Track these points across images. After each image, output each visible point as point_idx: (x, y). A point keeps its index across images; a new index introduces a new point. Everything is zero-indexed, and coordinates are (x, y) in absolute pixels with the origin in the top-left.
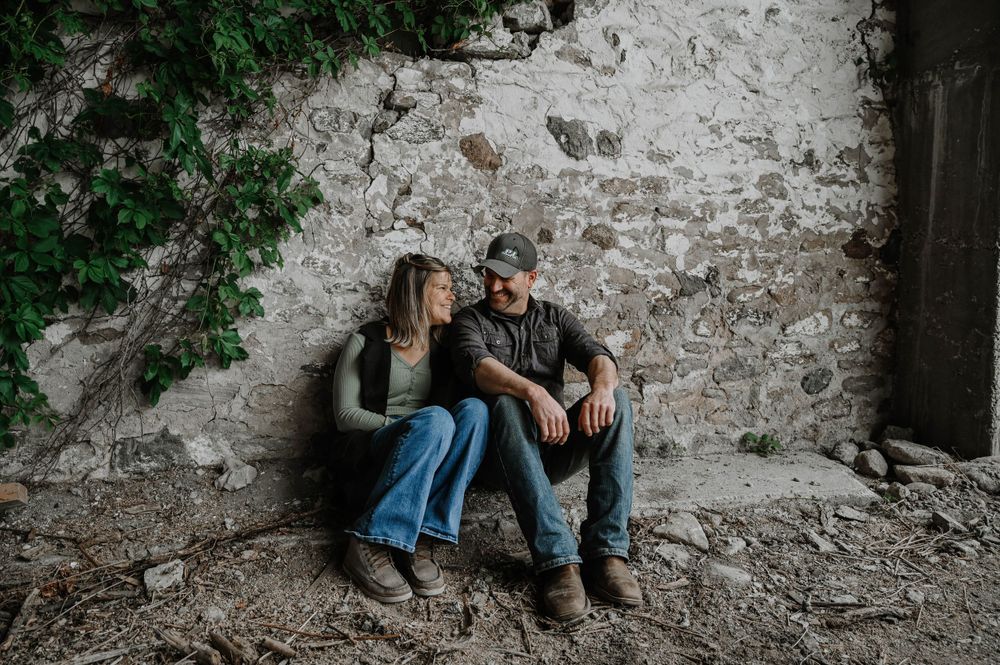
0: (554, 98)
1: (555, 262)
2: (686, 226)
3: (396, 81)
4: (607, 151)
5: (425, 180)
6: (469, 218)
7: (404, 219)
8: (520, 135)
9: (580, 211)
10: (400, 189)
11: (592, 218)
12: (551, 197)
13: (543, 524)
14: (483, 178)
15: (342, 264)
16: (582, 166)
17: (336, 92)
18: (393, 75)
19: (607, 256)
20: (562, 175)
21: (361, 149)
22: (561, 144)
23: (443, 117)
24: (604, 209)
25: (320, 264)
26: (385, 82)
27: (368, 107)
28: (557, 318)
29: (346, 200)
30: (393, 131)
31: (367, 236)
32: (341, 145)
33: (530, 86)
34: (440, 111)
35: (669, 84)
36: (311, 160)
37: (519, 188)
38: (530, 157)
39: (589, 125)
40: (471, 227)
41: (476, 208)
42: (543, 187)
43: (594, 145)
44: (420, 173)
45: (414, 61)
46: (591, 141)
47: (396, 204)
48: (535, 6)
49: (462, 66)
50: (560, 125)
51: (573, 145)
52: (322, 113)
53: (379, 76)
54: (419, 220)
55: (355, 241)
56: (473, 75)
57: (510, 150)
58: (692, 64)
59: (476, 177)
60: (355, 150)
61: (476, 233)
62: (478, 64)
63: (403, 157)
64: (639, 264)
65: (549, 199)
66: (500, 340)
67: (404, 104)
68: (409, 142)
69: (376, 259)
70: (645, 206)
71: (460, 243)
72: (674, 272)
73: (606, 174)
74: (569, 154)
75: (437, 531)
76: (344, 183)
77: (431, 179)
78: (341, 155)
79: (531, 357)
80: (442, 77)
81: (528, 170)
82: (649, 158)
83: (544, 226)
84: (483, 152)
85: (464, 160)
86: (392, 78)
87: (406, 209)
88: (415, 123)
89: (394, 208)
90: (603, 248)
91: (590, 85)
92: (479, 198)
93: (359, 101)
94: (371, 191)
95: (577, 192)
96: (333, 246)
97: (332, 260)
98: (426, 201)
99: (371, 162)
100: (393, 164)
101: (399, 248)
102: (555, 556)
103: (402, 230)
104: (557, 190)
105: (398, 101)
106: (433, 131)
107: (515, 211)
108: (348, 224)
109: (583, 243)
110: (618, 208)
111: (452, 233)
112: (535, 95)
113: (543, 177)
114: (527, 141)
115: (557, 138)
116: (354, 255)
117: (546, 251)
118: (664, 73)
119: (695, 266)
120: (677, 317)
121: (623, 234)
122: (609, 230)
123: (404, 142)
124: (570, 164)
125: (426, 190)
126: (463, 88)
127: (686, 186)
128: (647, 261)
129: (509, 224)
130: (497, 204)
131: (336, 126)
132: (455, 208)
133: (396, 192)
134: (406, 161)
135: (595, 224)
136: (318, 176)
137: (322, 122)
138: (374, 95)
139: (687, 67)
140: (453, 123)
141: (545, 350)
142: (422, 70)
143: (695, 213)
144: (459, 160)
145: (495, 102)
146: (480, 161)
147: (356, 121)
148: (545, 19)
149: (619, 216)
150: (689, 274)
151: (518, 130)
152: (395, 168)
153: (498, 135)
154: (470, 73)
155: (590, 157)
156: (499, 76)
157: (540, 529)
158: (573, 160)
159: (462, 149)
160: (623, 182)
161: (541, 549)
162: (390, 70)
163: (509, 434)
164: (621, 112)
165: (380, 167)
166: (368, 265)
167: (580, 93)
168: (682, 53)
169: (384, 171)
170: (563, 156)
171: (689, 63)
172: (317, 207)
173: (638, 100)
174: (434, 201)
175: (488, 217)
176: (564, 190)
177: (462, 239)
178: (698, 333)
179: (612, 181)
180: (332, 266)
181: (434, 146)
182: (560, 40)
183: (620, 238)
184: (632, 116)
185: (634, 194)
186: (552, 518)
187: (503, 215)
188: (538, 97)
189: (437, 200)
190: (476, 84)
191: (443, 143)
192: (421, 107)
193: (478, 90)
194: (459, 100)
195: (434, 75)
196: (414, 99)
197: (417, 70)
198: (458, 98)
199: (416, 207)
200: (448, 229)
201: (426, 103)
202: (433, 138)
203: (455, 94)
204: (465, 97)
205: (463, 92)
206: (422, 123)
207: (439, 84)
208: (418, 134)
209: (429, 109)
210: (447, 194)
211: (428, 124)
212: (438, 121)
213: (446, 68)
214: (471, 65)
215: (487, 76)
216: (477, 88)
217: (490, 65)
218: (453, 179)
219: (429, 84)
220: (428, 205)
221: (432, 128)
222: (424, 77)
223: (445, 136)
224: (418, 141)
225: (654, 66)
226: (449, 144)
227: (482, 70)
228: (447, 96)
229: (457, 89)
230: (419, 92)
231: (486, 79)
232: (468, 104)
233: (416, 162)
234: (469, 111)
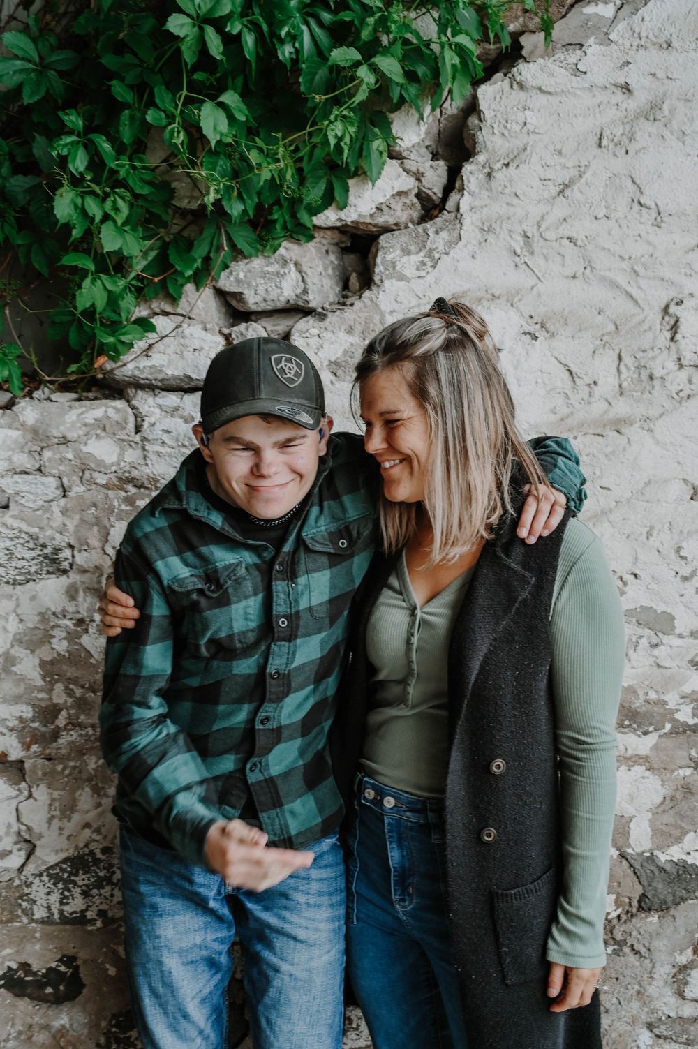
2: (656, 748)
5: (28, 666)
23: (71, 525)
34: (64, 512)
35: (611, 415)
48: (285, 262)
49: (112, 409)
54: (15, 755)
56: (138, 429)
58: (672, 365)
62: (147, 403)
72: (623, 856)
77: (43, 664)
80: (65, 441)
88: (9, 543)
98: (28, 713)
106: (46, 557)
118: (597, 391)
119: (679, 840)
120: (632, 958)
125: (31, 688)
126: (114, 459)
127: (656, 652)
132: (93, 726)
139: (658, 373)
140: (93, 537)
142: (22, 427)
143: (676, 716)
148: (305, 291)
150: (662, 858)
154: (130, 426)
168: (646, 341)
171: (663, 364)
174: (48, 713)
178: (688, 994)
181: (51, 588)
182: (342, 335)
190: (144, 449)
191: (70, 581)
192: (20, 507)
193: (148, 462)
194: (106, 487)
195: (48, 437)
196: (4, 491)
197: (10, 428)
198: (104, 482)
199: (7, 727)
200: (80, 772)
201: (31, 496)
202: (49, 573)
203: (96, 475)
204: (120, 479)
205: (114, 468)
206: (22, 541)
207: (58, 456)
208: (14, 564)
209: (38, 510)
210: (78, 695)
211: (35, 544)
212: (57, 536)
213: (74, 418)
214: (133, 408)
215: (168, 432)
216: (145, 457)
217: (175, 404)
218: (92, 661)
219: (37, 457)
220: (33, 721)
221: (46, 551)
222: (26, 443)
223: (74, 567)
224: (15, 580)
225: (573, 377)
226: (84, 583)
227: (158, 416)
228: (78, 481)
229: (100, 463)
230: (16, 476)
231: (165, 437)
232: (126, 492)
233: (10, 628)
234: (129, 508)
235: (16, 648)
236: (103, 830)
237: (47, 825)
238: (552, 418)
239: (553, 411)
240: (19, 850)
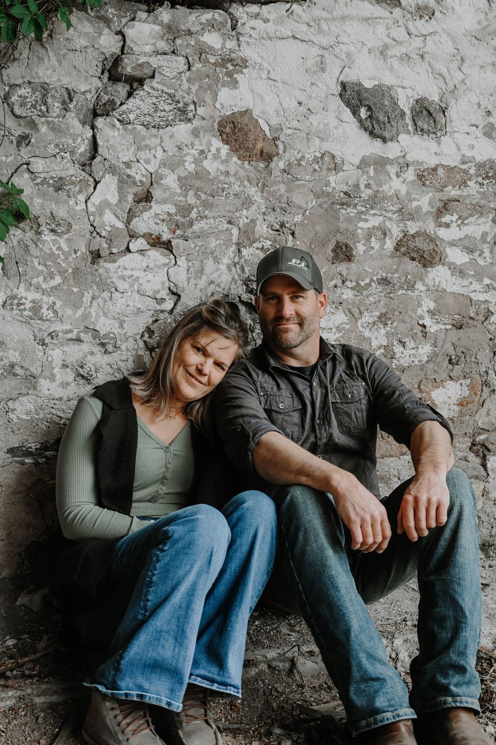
0: (349, 55)
1: (357, 289)
3: (125, 41)
4: (425, 127)
5: (171, 180)
6: (235, 231)
7: (143, 236)
8: (302, 109)
9: (390, 215)
10: (135, 194)
11: (409, 223)
12: (349, 197)
13: (360, 666)
14: (253, 174)
15: (59, 304)
16: (392, 151)
17: (41, 59)
18: (120, 33)
19: (430, 276)
20: (364, 164)
21: (79, 139)
22: (360, 121)
23: (193, 90)
24: (424, 210)
25: (28, 305)
26: (109, 43)
27: (86, 79)
28: (363, 369)
29: (61, 212)
30: (124, 112)
31: (93, 263)
32: (51, 136)
33: (312, 37)
34: (189, 81)
36: (10, 159)
37: (304, 186)
38: (317, 141)
39: (399, 90)
40: (238, 244)
41: (244, 217)
42: (336, 183)
43: (408, 119)
44: (164, 171)
45: (149, 11)
46: (403, 114)
47: (131, 215)
49: (217, 15)
50: (359, 93)
51: (378, 121)
52: (22, 91)
53: (100, 34)
54: (165, 237)
55: (76, 271)
56: (234, 28)
57: (289, 132)
59: (242, 173)
60: (70, 141)
61: (245, 252)
62: (239, 11)
63: (139, 149)
64: (476, 286)
65: (346, 199)
66: (285, 401)
67: (138, 73)
68: (147, 127)
69: (106, 295)
70: (483, 202)
71: (223, 267)
73: (425, 159)
74: (372, 134)
75: (213, 681)
76: (58, 189)
77: (180, 179)
78: (52, 150)
79: (329, 425)
80: (190, 33)
81: (316, 160)
82: (485, 134)
83: (340, 238)
84: (252, 137)
85: (225, 149)
86: (120, 37)
87: (145, 222)
88: (155, 100)
89: (128, 222)
90: (424, 266)
91: (400, 33)
92: (248, 202)
93: (74, 73)
94: (96, 199)
95: (385, 188)
96: (45, 279)
97: (45, 299)
98: (173, 210)
99: (93, 157)
100: (126, 159)
101: (138, 278)
102: (377, 711)
103: (141, 252)
104: (357, 186)
105: (129, 69)
106: (179, 109)
107: (298, 218)
108: (65, 248)
109: (396, 260)
110: (445, 207)
111: (212, 253)
112: (321, 52)
113: (336, 168)
114: (312, 118)
115: (355, 113)
116: (75, 290)
117: (344, 273)
121: (452, 244)
122: (431, 241)
123: (140, 128)
124: (375, 147)
125: (173, 194)
126: (219, 46)
128: (487, 281)
129: (291, 237)
130: (274, 209)
131: (44, 108)
132: (214, 217)
133: (130, 198)
134: (143, 155)
135: (412, 232)
136: (22, 181)
137: (23, 105)
138: (95, 63)
140: (208, 98)
141: (349, 415)
142: (161, 24)
144: (218, 150)
145: (266, 65)
146: (247, 149)
147: (71, 100)
149: (447, 219)
151: (300, 103)
152: (128, 165)
153: (271, 110)
154: (229, 25)
155: (402, 137)
156: (270, 27)
157: (356, 674)
158: (378, 143)
159: (221, 133)
160: (450, 170)
161: (358, 701)
162: (116, 26)
163: (306, 539)
164: (444, 71)
165: (107, 164)
166: (95, 304)
167: (386, 47)
169: (113, 170)
170: (365, 136)
172: (21, 225)
173: (468, 51)
174: (185, 210)
175: (262, 229)
176: (368, 186)
177: (226, 261)
179: (435, 169)
180: (45, 306)
181: (182, 130)
183: (448, 250)
184: (459, 76)
185: (466, 186)
186: (371, 657)
187: (282, 225)
188: (327, 55)
189: (188, 209)
190: (238, 40)
191: (194, 126)
192: (162, 77)
193: (241, 48)
194: (215, 64)
195: (178, 31)
196: (151, 66)
197: (154, 24)
198: (214, 61)
199: (160, 219)
200: (206, 248)
201: (168, 70)
202: (180, 120)
203: (209, 56)
204: (223, 60)
205: (220, 52)
206: (164, 99)
207: (185, 43)
208: (158, 114)
209: (173, 79)
210: (203, 199)
211: (173, 100)
212: (186, 95)
213: (194, 19)
214: (230, 14)
215: (253, 28)
216: (239, 45)
217: (257, 12)
218: (210, 177)
219: (172, 44)
220: (176, 215)
221: (179, 105)
222: (165, 34)
223: (197, 116)
224: (159, 125)
225: (489, 3)
226: (203, 127)
227: (246, 19)
228: (198, 59)
229: (212, 48)
230: (159, 56)
231: (252, 32)
232: (227, 69)
233: (157, 155)
234: (228, 79)
235: (162, 168)
236: (222, 285)
237: (187, 283)
238: (479, 27)
239: (479, 23)
240: (170, 299)
